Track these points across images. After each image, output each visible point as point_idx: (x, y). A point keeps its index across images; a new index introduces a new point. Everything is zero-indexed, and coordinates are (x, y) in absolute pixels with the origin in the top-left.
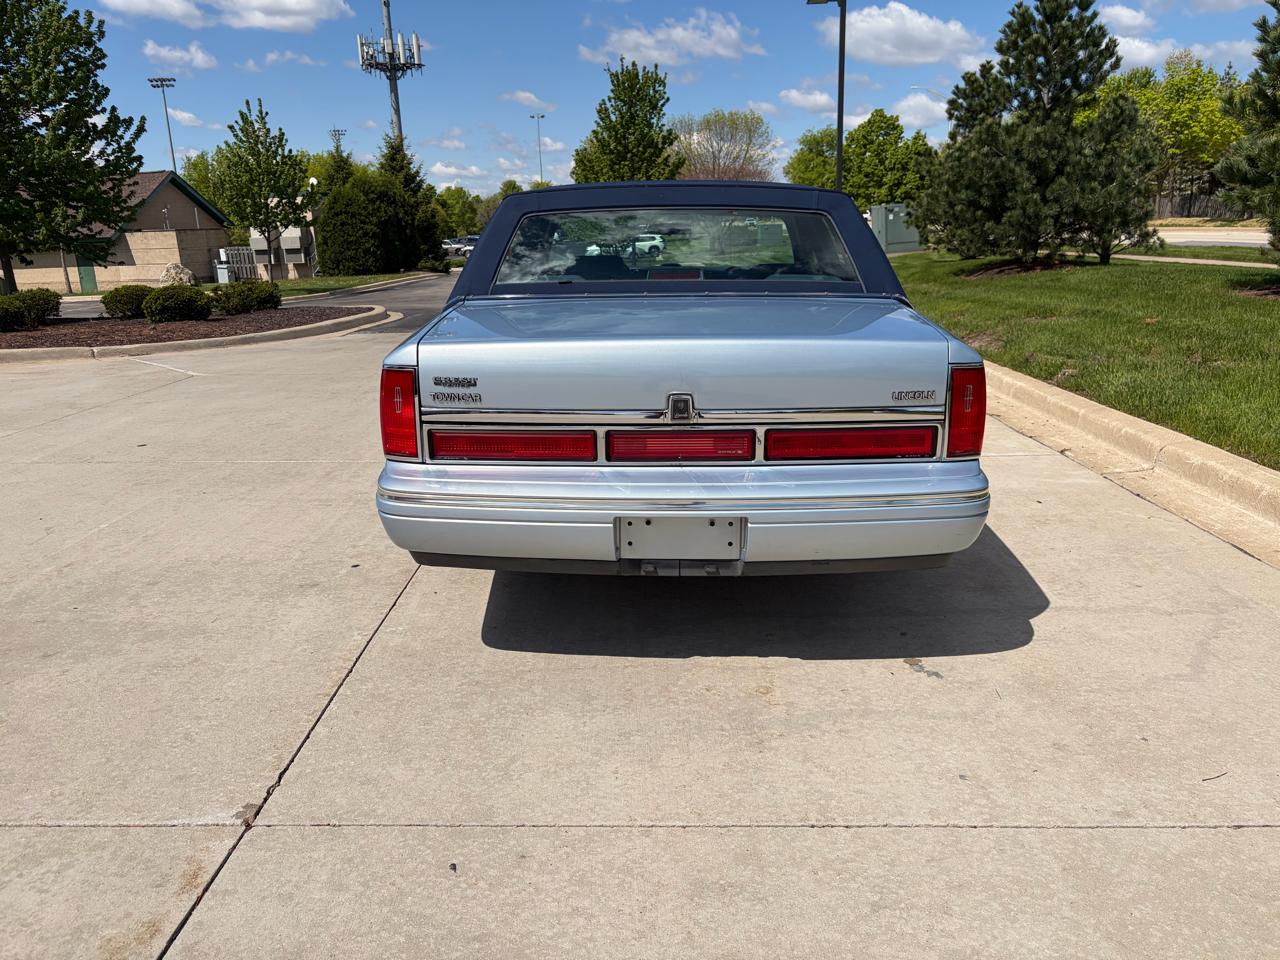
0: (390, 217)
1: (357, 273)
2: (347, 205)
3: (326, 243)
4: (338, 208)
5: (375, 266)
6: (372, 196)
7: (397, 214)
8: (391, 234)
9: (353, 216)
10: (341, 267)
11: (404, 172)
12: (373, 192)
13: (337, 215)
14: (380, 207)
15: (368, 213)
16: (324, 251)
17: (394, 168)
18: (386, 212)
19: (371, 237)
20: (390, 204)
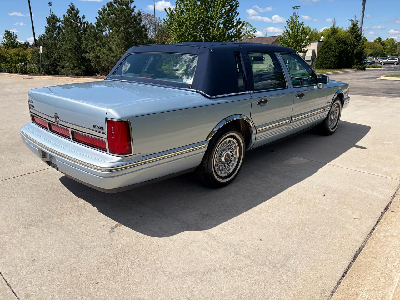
0: (344, 49)
1: (327, 68)
2: (329, 45)
3: (319, 58)
4: (326, 46)
5: (333, 67)
6: (339, 42)
7: (347, 48)
8: (343, 55)
9: (330, 49)
10: (322, 66)
11: (356, 34)
12: (340, 41)
13: (324, 49)
14: (341, 46)
15: (336, 48)
16: (318, 61)
17: (352, 32)
18: (343, 48)
19: (335, 57)
20: (345, 45)
